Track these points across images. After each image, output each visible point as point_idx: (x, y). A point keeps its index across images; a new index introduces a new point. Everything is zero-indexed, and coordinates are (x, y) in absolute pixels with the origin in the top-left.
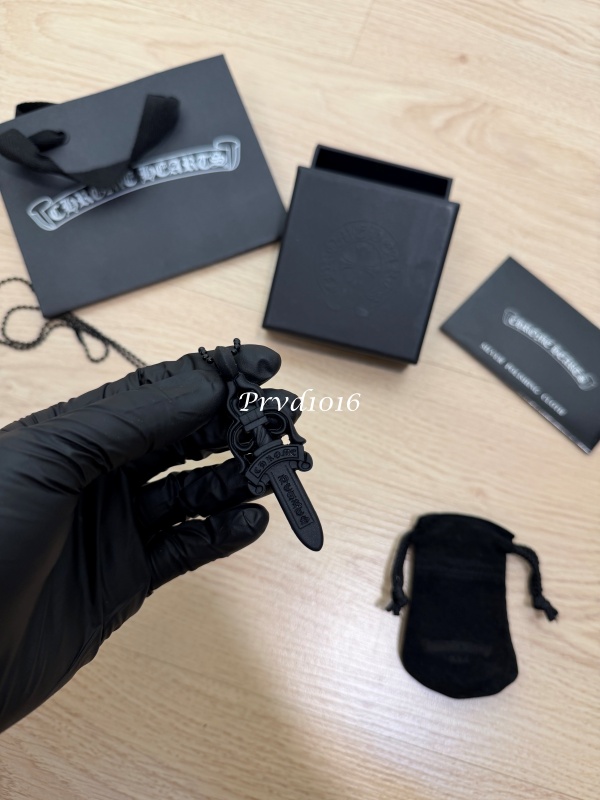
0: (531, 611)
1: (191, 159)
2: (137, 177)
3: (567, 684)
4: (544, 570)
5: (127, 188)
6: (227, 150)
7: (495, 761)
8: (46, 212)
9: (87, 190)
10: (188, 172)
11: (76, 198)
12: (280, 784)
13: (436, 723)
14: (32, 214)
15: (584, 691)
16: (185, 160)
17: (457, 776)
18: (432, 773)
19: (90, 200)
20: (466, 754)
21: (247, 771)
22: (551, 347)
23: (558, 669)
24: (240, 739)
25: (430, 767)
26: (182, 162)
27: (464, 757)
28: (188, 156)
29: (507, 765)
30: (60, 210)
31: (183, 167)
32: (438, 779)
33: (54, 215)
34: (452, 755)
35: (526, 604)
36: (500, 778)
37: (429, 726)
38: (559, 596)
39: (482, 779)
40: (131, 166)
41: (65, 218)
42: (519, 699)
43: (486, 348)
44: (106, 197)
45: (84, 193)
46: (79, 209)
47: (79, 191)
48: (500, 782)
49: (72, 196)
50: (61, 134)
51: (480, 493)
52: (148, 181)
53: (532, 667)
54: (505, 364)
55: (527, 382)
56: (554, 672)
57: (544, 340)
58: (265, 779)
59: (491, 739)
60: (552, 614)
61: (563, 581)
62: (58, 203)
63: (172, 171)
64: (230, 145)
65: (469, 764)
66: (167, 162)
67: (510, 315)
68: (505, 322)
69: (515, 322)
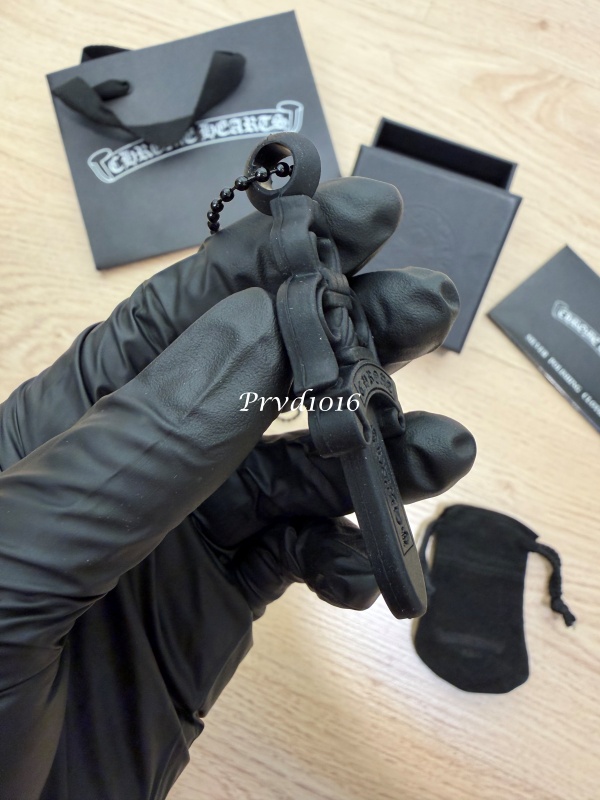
0: (547, 611)
1: (253, 119)
2: (198, 135)
3: (577, 690)
4: (565, 572)
5: (186, 145)
6: (290, 112)
7: (496, 757)
8: (106, 163)
9: (148, 144)
10: (248, 133)
11: (135, 151)
12: (284, 750)
13: (441, 710)
14: (92, 165)
15: (593, 699)
16: (247, 120)
17: (459, 766)
18: (433, 759)
19: (150, 155)
20: (468, 745)
21: (255, 734)
22: (598, 345)
23: (570, 674)
24: (250, 702)
25: (430, 753)
26: (243, 121)
27: (465, 748)
28: (249, 116)
29: (508, 762)
30: (120, 163)
31: (244, 128)
32: (437, 766)
33: (113, 167)
34: (455, 744)
35: (544, 603)
36: (500, 774)
37: (434, 713)
38: (578, 600)
39: (482, 773)
40: (193, 123)
41: (124, 170)
42: (527, 698)
43: (531, 340)
44: (165, 152)
45: (144, 146)
46: (139, 163)
47: (139, 145)
48: (499, 778)
49: (131, 149)
50: (125, 84)
51: (508, 486)
52: (208, 139)
53: (543, 668)
54: (548, 358)
55: (569, 379)
56: (566, 675)
57: (592, 337)
58: (271, 744)
59: (494, 734)
60: (570, 620)
61: (583, 585)
62: (117, 155)
63: (233, 131)
64: (293, 108)
65: (472, 756)
66: (228, 120)
67: (560, 307)
68: (554, 314)
69: (564, 315)
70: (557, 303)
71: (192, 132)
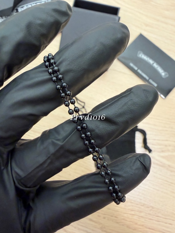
0: (143, 149)
15: (160, 175)
22: (153, 64)
35: (142, 147)
36: (133, 201)
43: (131, 65)
54: (138, 70)
55: (144, 76)
57: (151, 62)
60: (150, 151)
61: (155, 140)
66: (27, 6)
67: (140, 53)
68: (138, 56)
69: (141, 56)
70: (139, 52)
71: (15, 11)
